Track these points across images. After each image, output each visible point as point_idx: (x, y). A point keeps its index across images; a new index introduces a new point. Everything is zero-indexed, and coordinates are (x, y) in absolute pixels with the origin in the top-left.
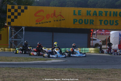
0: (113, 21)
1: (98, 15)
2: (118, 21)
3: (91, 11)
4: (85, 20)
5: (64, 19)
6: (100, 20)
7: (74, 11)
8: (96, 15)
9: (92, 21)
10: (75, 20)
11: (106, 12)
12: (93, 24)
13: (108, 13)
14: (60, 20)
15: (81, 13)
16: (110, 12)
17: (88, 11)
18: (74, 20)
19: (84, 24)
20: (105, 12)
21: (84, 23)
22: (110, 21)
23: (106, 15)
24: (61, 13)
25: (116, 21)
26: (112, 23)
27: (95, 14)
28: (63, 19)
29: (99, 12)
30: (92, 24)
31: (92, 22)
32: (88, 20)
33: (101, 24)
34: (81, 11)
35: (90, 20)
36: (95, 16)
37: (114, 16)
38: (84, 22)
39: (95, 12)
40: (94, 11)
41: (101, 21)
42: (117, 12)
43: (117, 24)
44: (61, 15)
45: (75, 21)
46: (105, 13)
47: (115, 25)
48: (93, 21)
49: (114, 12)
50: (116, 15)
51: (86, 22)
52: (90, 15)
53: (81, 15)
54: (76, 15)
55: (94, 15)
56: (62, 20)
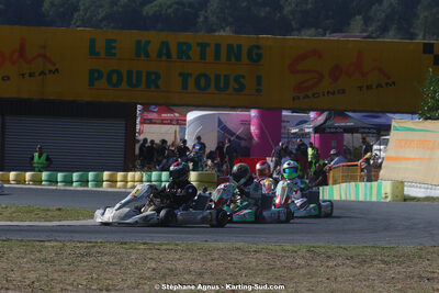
0: (225, 76)
1: (174, 55)
2: (243, 77)
3: (149, 42)
4: (130, 73)
5: (57, 70)
6: (181, 74)
7: (93, 41)
8: (169, 55)
9: (153, 77)
10: (96, 75)
11: (203, 46)
12: (157, 87)
13: (210, 51)
14: (42, 73)
15: (115, 48)
16: (218, 46)
17: (138, 42)
18: (92, 72)
19: (128, 88)
20: (198, 44)
21: (124, 85)
22: (218, 77)
23: (203, 56)
24: (44, 47)
25: (237, 79)
26: (222, 85)
27: (164, 51)
28: (53, 69)
29: (180, 45)
30: (153, 89)
31: (153, 80)
32: (139, 73)
33: (185, 86)
34: (115, 41)
35: (149, 74)
36: (164, 58)
37: (229, 58)
38: (125, 79)
39: (165, 44)
40: (163, 43)
41: (185, 77)
42: (239, 47)
43: (242, 88)
44: (45, 56)
45: (94, 76)
46: (199, 49)
47: (235, 90)
48: (158, 77)
49: (230, 47)
50: (238, 58)
51: (134, 81)
52: (147, 55)
53: (115, 55)
54: (98, 54)
55: (159, 55)
56: (50, 71)
